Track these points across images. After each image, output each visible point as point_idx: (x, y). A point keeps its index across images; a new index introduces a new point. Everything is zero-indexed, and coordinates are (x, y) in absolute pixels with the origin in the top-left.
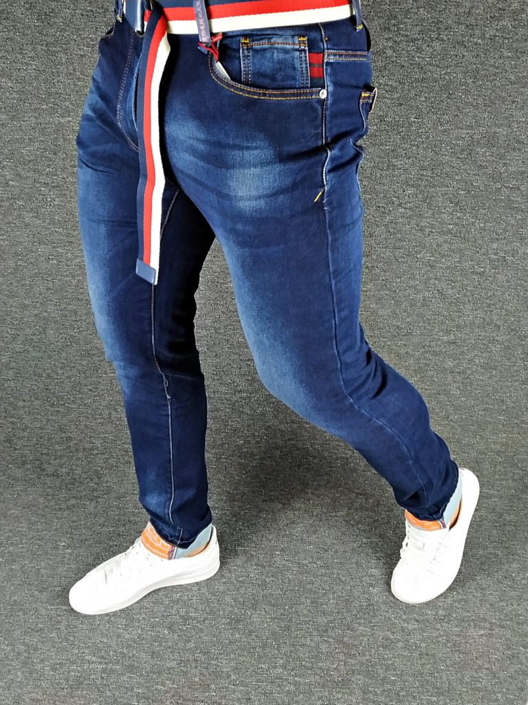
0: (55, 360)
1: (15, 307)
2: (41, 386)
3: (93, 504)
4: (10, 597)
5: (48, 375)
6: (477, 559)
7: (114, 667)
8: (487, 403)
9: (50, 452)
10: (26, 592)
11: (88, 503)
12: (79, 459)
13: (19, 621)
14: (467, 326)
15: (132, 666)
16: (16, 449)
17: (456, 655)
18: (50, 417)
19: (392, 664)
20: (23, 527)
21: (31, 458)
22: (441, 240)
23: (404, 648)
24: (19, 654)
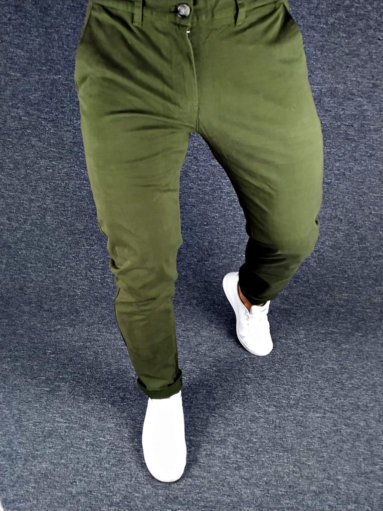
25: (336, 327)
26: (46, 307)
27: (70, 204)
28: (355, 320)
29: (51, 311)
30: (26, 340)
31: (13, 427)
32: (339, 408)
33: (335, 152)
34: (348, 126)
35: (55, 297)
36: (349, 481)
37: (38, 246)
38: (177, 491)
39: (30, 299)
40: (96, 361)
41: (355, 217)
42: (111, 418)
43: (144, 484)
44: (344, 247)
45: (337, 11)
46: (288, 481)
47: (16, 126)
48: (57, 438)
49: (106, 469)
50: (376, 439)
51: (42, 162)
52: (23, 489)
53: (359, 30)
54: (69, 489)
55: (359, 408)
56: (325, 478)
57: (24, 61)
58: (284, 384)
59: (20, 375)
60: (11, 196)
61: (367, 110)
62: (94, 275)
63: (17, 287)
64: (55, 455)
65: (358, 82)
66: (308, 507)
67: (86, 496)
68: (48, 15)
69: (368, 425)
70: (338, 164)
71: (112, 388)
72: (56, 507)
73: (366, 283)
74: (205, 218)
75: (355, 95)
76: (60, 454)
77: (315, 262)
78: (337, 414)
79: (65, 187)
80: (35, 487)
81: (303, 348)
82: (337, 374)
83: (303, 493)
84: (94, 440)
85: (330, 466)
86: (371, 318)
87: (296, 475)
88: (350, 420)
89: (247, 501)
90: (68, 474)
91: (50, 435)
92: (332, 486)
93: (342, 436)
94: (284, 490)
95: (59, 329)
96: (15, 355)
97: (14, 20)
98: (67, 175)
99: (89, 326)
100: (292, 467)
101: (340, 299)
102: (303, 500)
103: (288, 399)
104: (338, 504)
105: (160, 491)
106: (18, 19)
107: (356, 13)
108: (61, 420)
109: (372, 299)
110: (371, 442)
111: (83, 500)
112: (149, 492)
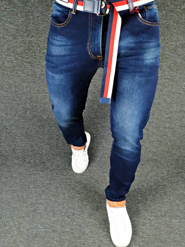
0: (29, 123)
1: (16, 104)
2: (24, 132)
3: (42, 173)
4: (13, 205)
5: (27, 128)
6: (176, 195)
7: (48, 230)
8: (181, 139)
9: (28, 154)
10: (19, 203)
11: (40, 173)
12: (37, 157)
13: (16, 214)
14: (174, 112)
15: (55, 230)
16: (16, 153)
17: (168, 228)
18: (28, 142)
19: (145, 231)
20: (18, 181)
21: (21, 157)
22: (165, 81)
23: (150, 226)
24: (16, 225)
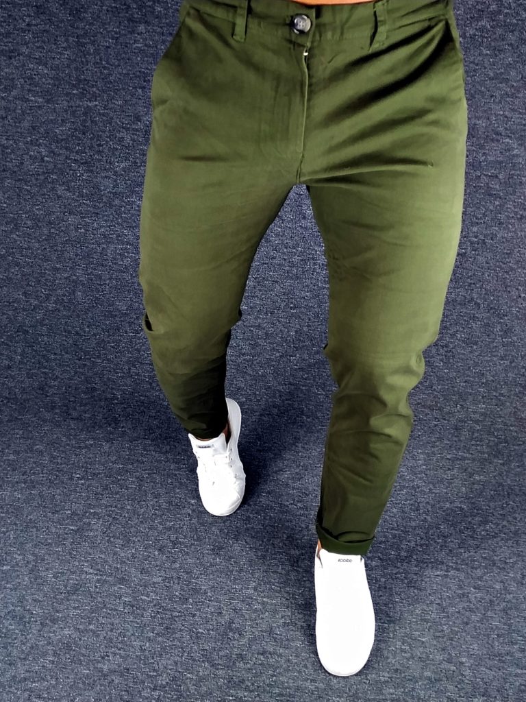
25: (468, 451)
26: (75, 414)
27: (108, 276)
28: (494, 441)
29: (81, 420)
30: (46, 460)
31: (26, 578)
32: (467, 564)
33: (472, 212)
34: (490, 176)
35: (87, 401)
36: (477, 666)
37: (66, 332)
38: (243, 672)
39: (53, 402)
40: (140, 490)
41: (498, 301)
42: (158, 570)
43: (199, 661)
44: (482, 342)
45: (479, 19)
46: (393, 662)
47: (36, 169)
48: (85, 596)
49: (149, 640)
50: (516, 609)
51: (71, 219)
52: (37, 663)
53: (508, 45)
54: (100, 665)
55: (494, 564)
56: (444, 660)
57: (47, 82)
58: (393, 529)
59: (39, 507)
60: (28, 264)
61: (517, 156)
62: (140, 371)
63: (36, 385)
64: (82, 618)
65: (506, 117)
66: (419, 699)
67: (122, 675)
68: (81, 20)
69: (505, 589)
70: (476, 229)
71: (160, 528)
72: (81, 689)
73: (511, 390)
74: (292, 298)
75: (501, 135)
76: (89, 618)
77: (442, 360)
78: (464, 571)
79: (101, 253)
80: (53, 661)
81: (420, 479)
82: (467, 517)
83: (413, 680)
84: (135, 598)
85: (451, 644)
86: (516, 438)
87: (405, 655)
88: (481, 581)
89: (337, 689)
90: (98, 645)
91: (75, 590)
92: (454, 671)
93: (470, 602)
94: (388, 675)
95: (91, 445)
96: (31, 480)
97: (35, 25)
98: (105, 237)
99: (131, 442)
100: (399, 643)
101: (474, 412)
102: (413, 689)
103: (399, 549)
104: (460, 696)
105: (221, 672)
106: (40, 24)
107: (505, 22)
108: (91, 571)
109: (519, 413)
110: (508, 612)
111: (116, 681)
112: (206, 673)
